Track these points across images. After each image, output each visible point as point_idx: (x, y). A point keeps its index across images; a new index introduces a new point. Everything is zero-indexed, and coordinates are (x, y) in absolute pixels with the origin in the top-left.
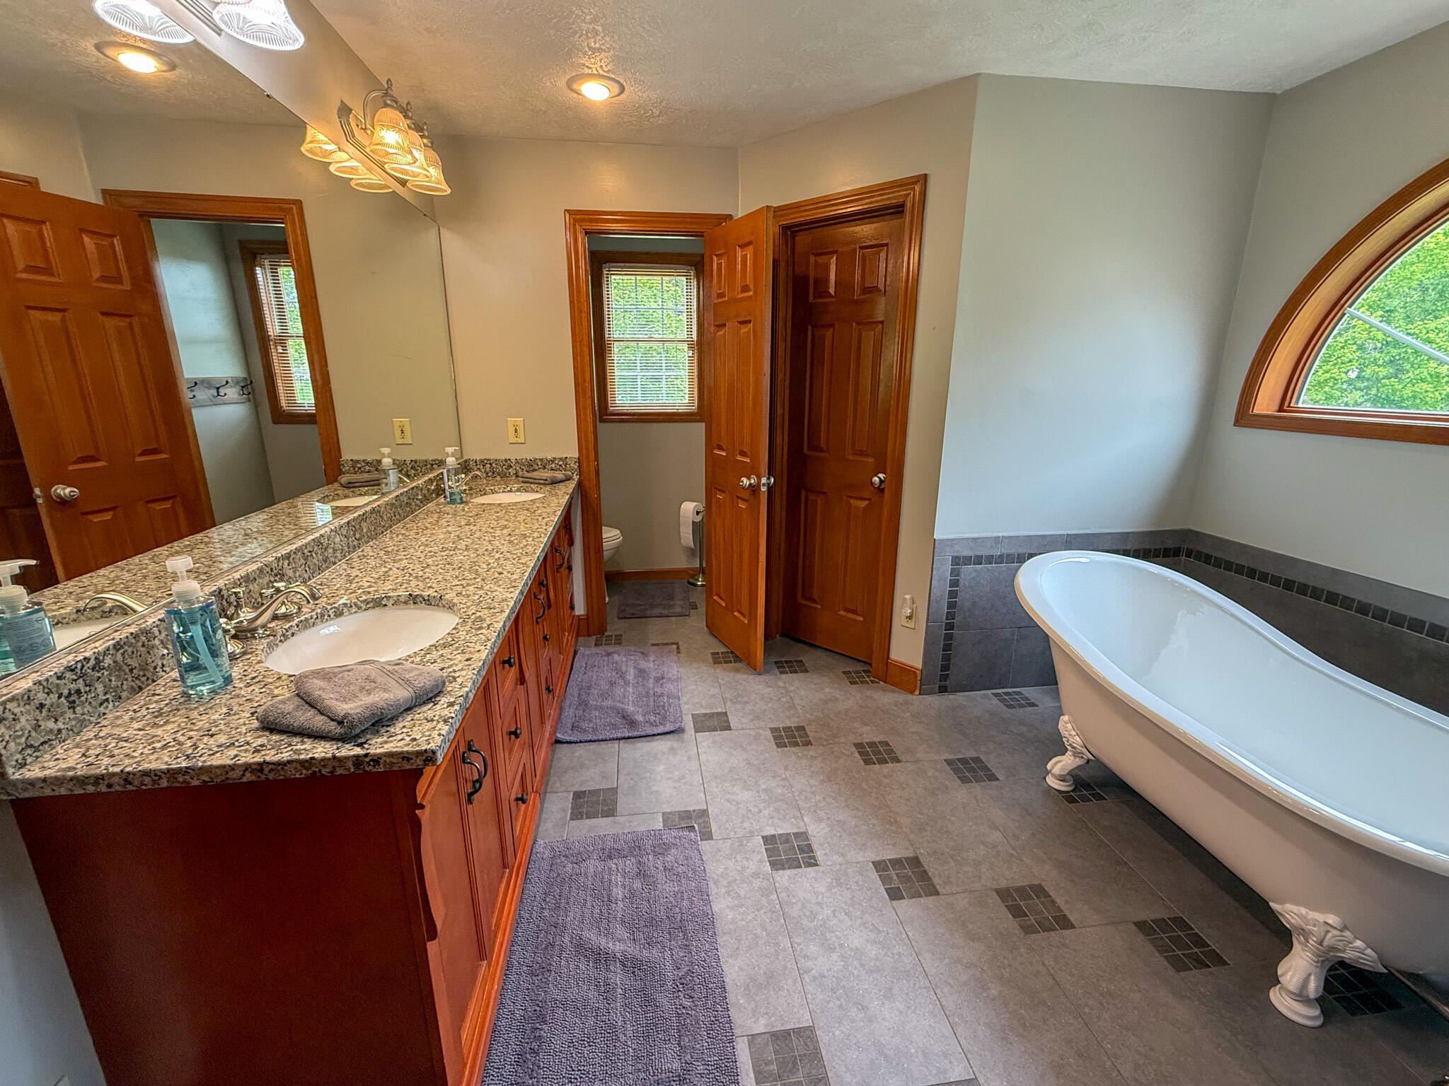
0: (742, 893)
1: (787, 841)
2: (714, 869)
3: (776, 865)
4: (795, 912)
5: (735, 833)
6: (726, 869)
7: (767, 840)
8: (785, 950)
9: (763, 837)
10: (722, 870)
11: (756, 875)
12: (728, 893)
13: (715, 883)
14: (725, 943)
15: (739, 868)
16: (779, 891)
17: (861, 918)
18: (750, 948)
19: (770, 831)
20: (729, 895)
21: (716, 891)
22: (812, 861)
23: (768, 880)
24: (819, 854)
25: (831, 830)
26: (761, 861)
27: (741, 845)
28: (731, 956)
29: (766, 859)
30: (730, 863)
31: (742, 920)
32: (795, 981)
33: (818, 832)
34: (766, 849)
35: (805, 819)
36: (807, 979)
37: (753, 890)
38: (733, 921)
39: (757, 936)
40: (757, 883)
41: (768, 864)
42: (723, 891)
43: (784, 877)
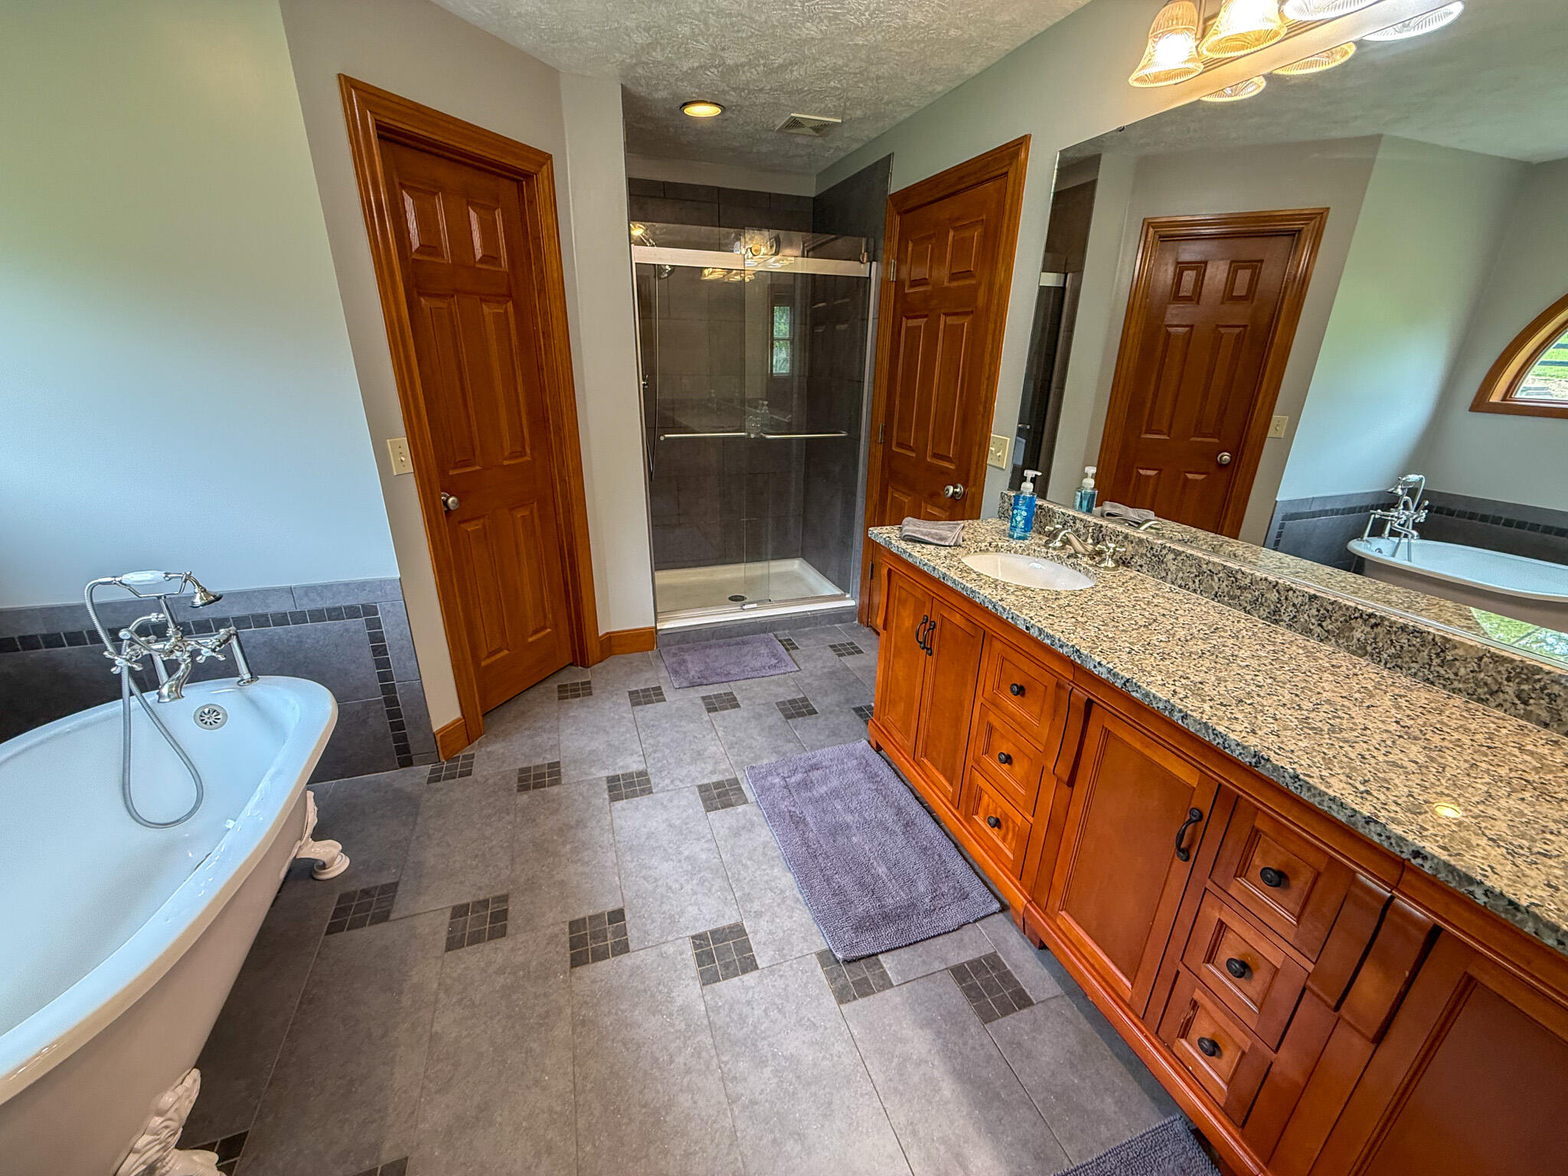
0: (770, 894)
1: (726, 966)
2: (803, 916)
3: (738, 931)
4: (718, 883)
5: (791, 966)
6: (791, 917)
7: (749, 965)
8: (727, 853)
9: (756, 968)
10: (794, 914)
11: (759, 915)
12: (782, 892)
13: (798, 900)
14: (775, 849)
15: (778, 920)
16: (734, 901)
17: (657, 886)
18: (755, 850)
19: (750, 978)
20: (781, 889)
21: (794, 892)
22: (697, 942)
23: (745, 911)
24: (689, 953)
25: (671, 991)
26: (755, 932)
27: (781, 950)
28: (768, 843)
29: (750, 936)
30: (788, 924)
31: (764, 870)
32: (718, 833)
33: (689, 989)
34: (751, 951)
35: (703, 1008)
36: (709, 836)
37: (759, 898)
38: (772, 867)
39: (750, 859)
40: (756, 906)
41: (747, 932)
42: (787, 893)
43: (729, 918)
